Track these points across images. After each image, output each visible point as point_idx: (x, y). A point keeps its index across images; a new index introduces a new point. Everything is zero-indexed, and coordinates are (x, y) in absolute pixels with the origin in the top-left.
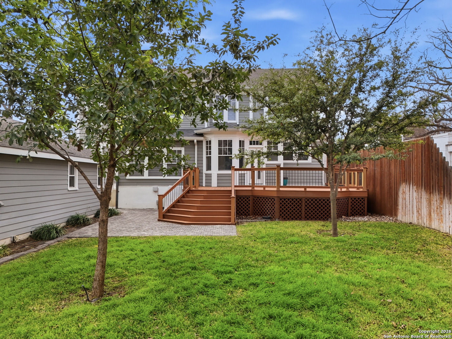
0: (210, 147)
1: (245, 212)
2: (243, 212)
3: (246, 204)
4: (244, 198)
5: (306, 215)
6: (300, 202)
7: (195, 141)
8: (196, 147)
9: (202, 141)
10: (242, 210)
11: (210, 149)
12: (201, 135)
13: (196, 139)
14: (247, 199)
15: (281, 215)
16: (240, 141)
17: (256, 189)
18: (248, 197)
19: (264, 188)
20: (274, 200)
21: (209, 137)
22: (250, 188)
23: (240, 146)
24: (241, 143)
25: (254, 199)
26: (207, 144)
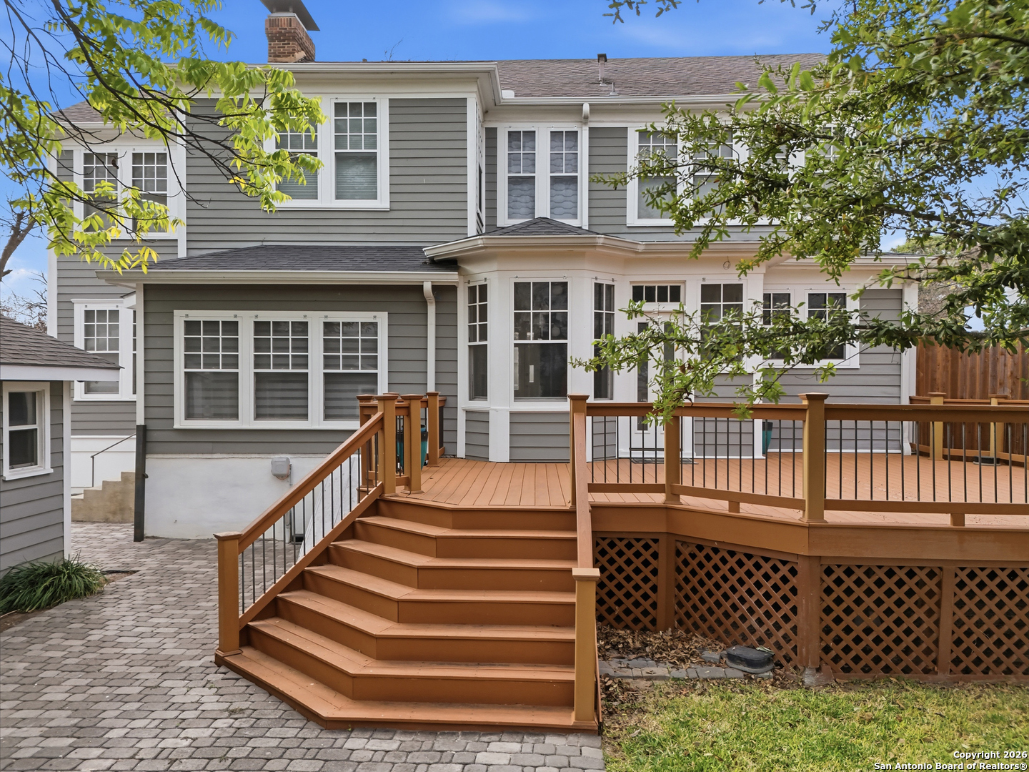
0: (484, 309)
1: (637, 612)
2: (627, 612)
3: (637, 571)
4: (629, 546)
5: (958, 652)
6: (931, 584)
7: (427, 287)
8: (432, 310)
9: (452, 289)
10: (619, 603)
11: (484, 316)
12: (450, 263)
13: (428, 279)
14: (647, 547)
15: (827, 650)
16: (598, 287)
17: (687, 501)
18: (649, 542)
19: (734, 506)
20: (793, 572)
21: (480, 273)
22: (659, 499)
23: (598, 305)
24: (603, 295)
25: (678, 553)
26: (472, 299)
